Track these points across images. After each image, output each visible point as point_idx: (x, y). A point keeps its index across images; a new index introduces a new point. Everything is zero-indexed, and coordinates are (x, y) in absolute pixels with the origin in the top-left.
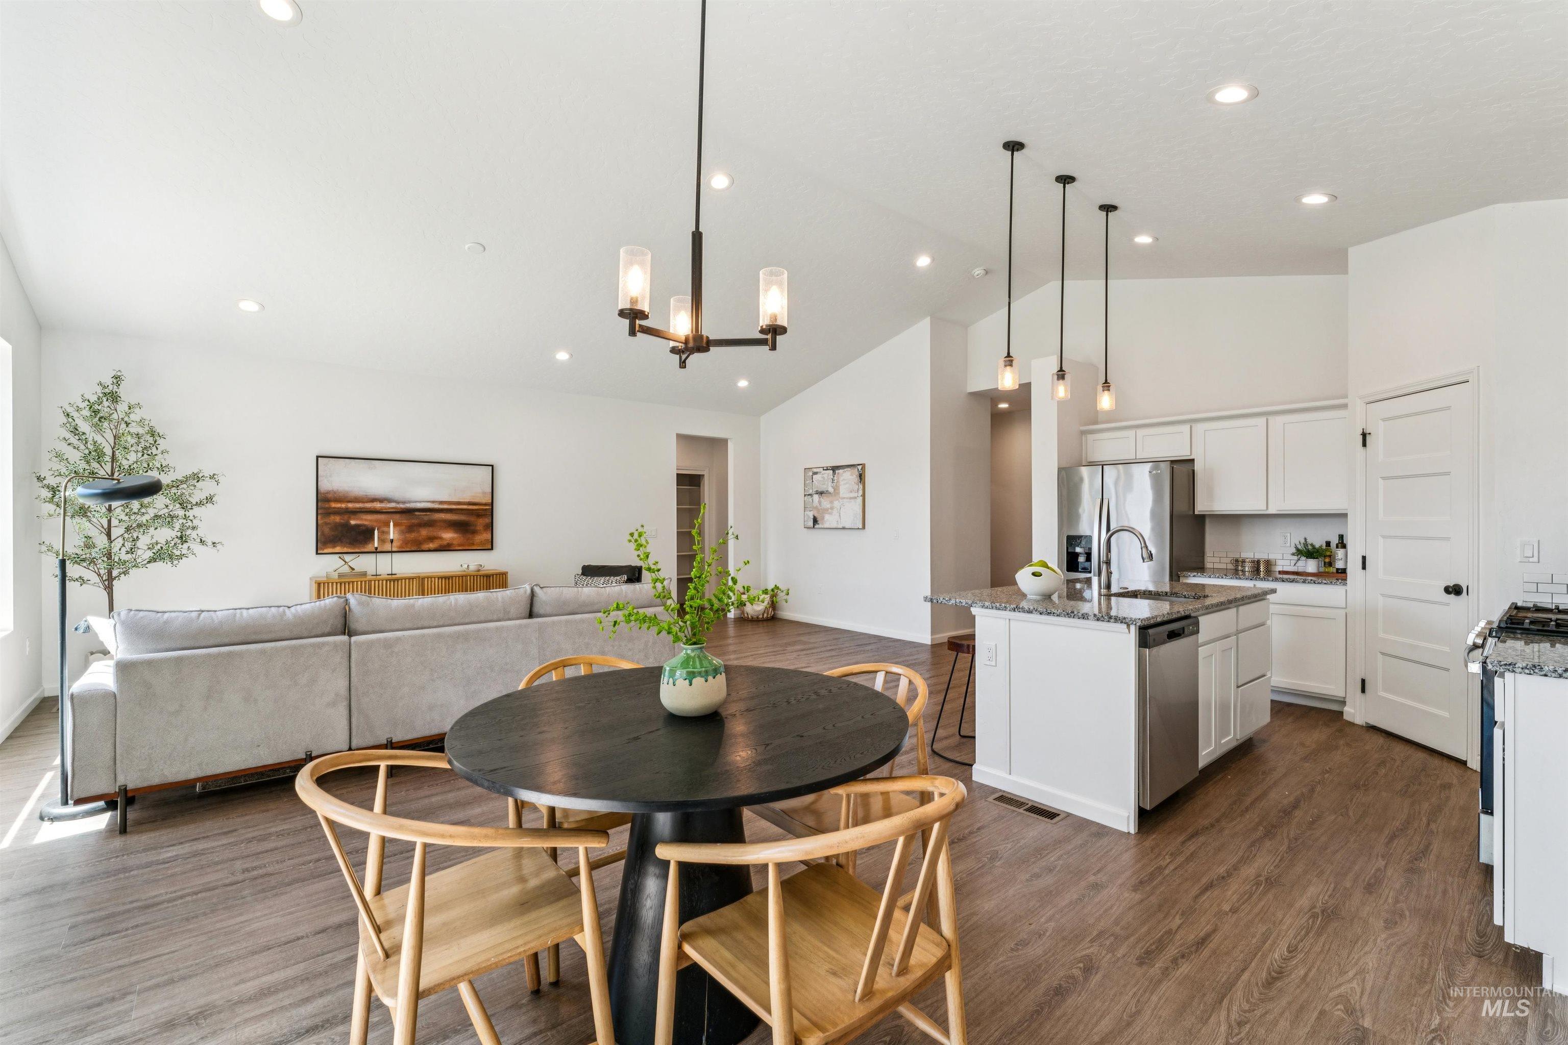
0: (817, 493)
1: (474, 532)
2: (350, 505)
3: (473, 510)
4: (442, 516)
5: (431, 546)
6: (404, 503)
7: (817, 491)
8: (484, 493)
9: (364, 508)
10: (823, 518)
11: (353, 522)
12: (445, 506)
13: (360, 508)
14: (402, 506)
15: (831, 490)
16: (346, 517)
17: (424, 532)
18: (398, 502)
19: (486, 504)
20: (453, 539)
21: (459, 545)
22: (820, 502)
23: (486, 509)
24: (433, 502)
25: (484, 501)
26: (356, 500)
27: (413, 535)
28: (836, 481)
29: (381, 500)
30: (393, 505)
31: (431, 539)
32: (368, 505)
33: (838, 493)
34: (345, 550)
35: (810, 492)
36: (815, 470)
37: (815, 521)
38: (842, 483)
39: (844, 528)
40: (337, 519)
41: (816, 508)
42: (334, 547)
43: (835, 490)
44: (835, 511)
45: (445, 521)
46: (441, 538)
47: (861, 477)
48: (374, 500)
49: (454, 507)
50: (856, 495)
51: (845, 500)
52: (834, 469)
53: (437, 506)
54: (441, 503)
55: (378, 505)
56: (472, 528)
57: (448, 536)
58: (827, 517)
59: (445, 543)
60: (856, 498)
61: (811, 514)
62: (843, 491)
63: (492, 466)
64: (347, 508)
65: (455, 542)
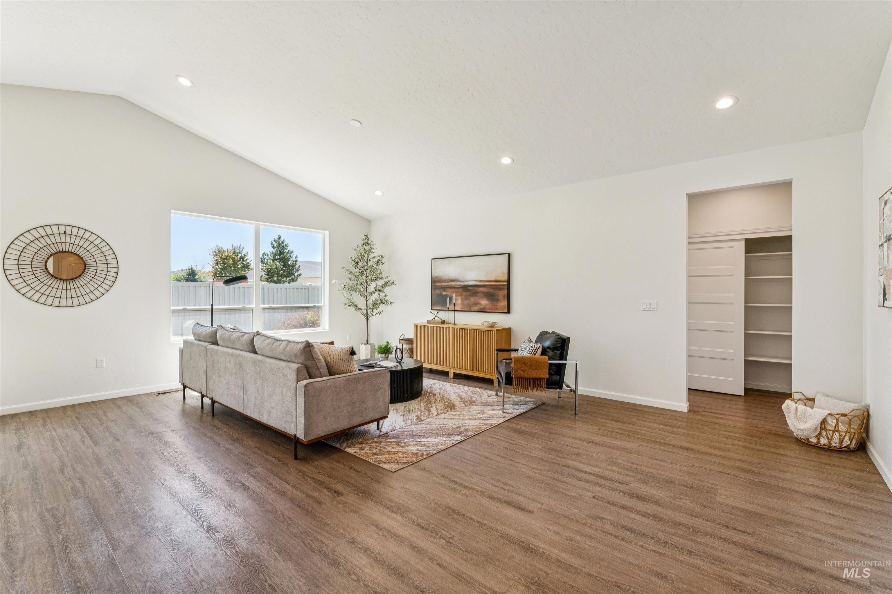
0: (887, 239)
1: (497, 300)
2: (443, 284)
3: (497, 285)
4: (481, 289)
5: (476, 308)
6: (463, 282)
7: (886, 236)
8: (503, 273)
9: (448, 285)
11: (444, 293)
12: (483, 283)
13: (446, 286)
14: (462, 284)
16: (442, 290)
17: (472, 300)
18: (461, 282)
19: (504, 281)
20: (486, 304)
21: (490, 309)
23: (504, 285)
24: (477, 281)
25: (503, 279)
26: (445, 281)
27: (466, 302)
29: (454, 281)
30: (459, 283)
31: (476, 304)
32: (449, 284)
34: (441, 308)
40: (438, 291)
42: (437, 306)
45: (483, 293)
46: (480, 304)
48: (451, 281)
49: (487, 283)
53: (478, 283)
54: (481, 281)
55: (453, 284)
56: (496, 297)
57: (484, 302)
59: (482, 307)
63: (509, 255)
64: (441, 286)
65: (487, 307)
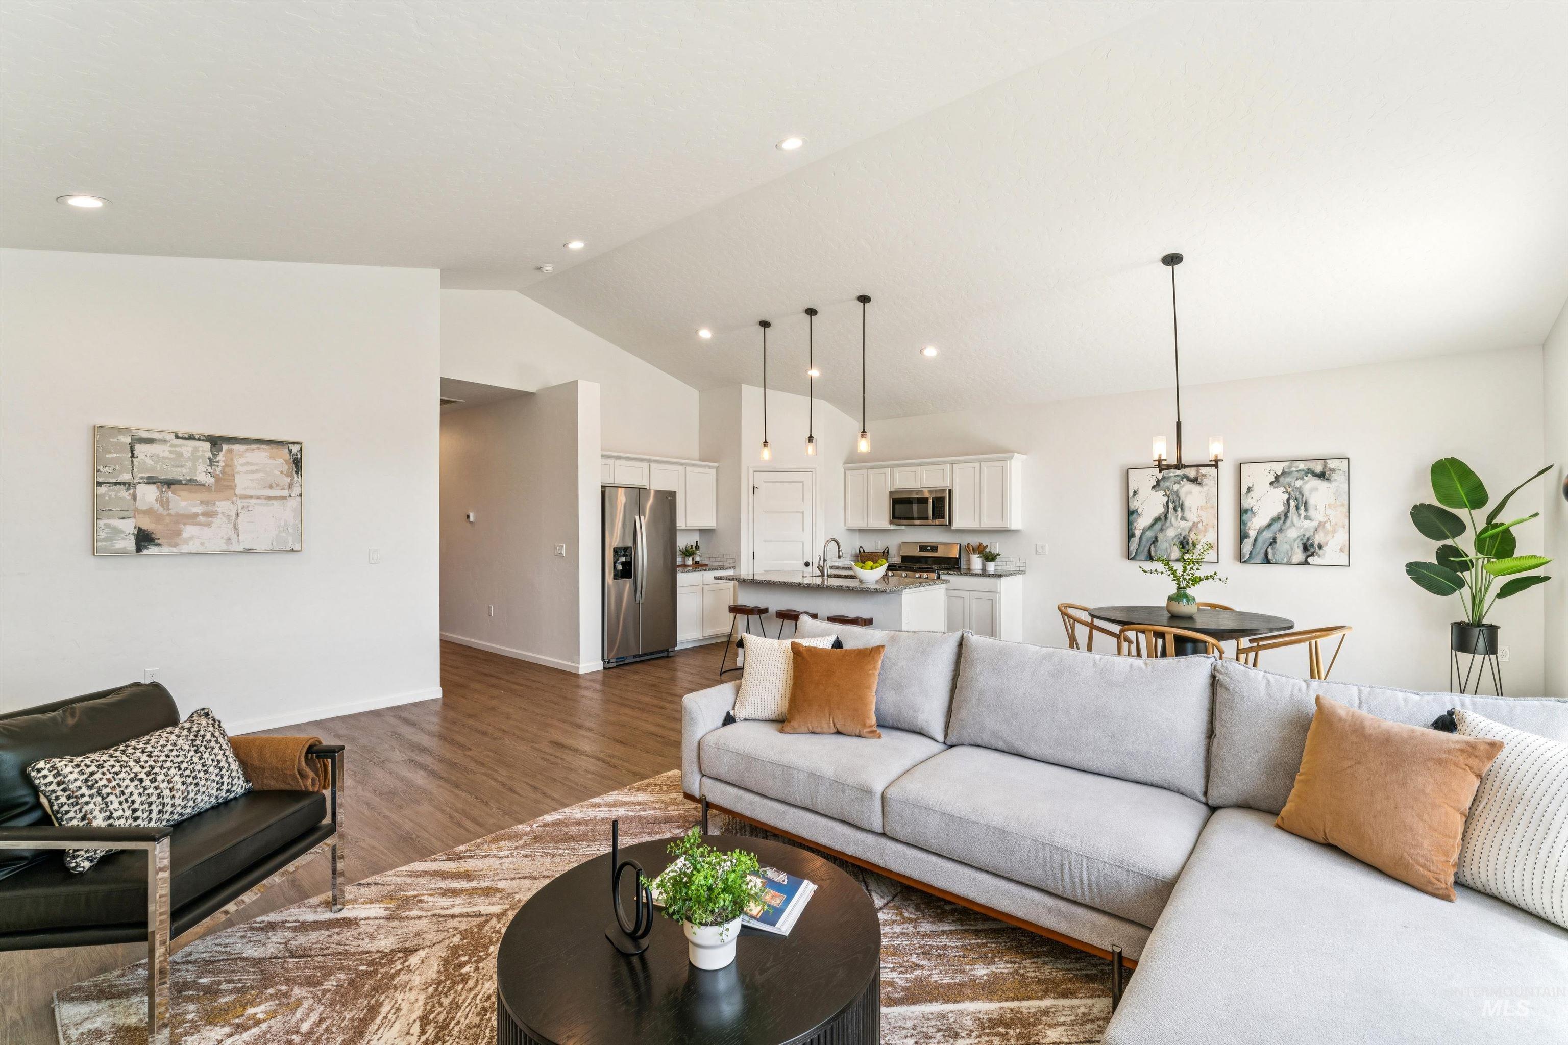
0: (151, 481)
7: (148, 478)
10: (178, 533)
15: (202, 477)
22: (164, 503)
28: (221, 464)
33: (233, 488)
35: (126, 477)
36: (144, 435)
37: (144, 539)
38: (239, 468)
39: (249, 550)
41: (149, 512)
43: (218, 480)
44: (218, 521)
47: (297, 464)
50: (285, 493)
51: (253, 501)
52: (216, 442)
58: (189, 531)
60: (283, 498)
61: (129, 527)
62: (243, 483)
